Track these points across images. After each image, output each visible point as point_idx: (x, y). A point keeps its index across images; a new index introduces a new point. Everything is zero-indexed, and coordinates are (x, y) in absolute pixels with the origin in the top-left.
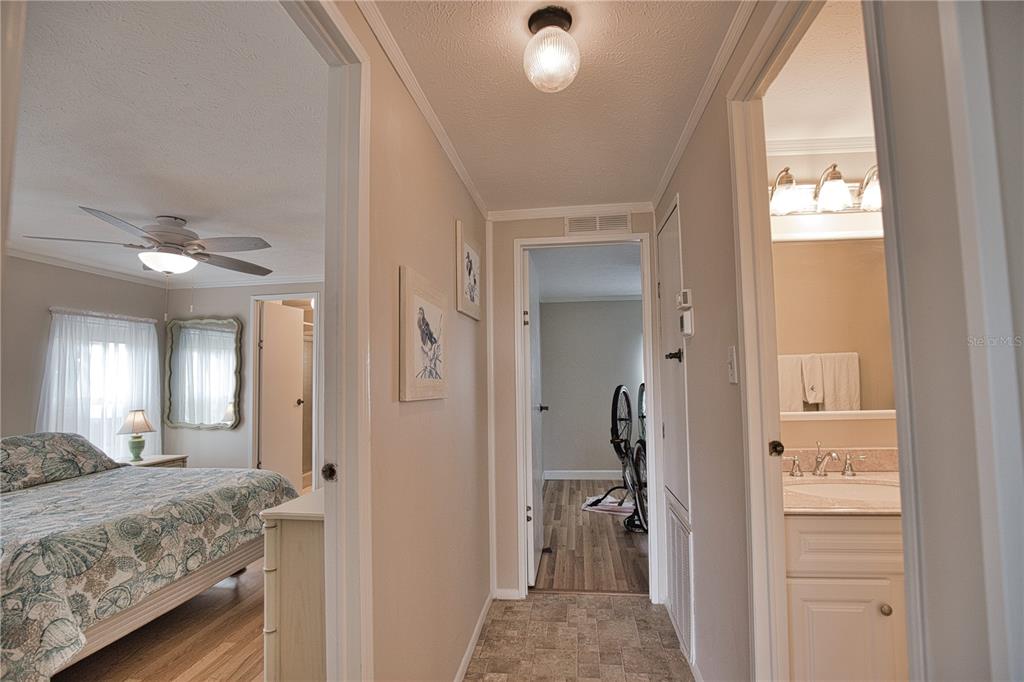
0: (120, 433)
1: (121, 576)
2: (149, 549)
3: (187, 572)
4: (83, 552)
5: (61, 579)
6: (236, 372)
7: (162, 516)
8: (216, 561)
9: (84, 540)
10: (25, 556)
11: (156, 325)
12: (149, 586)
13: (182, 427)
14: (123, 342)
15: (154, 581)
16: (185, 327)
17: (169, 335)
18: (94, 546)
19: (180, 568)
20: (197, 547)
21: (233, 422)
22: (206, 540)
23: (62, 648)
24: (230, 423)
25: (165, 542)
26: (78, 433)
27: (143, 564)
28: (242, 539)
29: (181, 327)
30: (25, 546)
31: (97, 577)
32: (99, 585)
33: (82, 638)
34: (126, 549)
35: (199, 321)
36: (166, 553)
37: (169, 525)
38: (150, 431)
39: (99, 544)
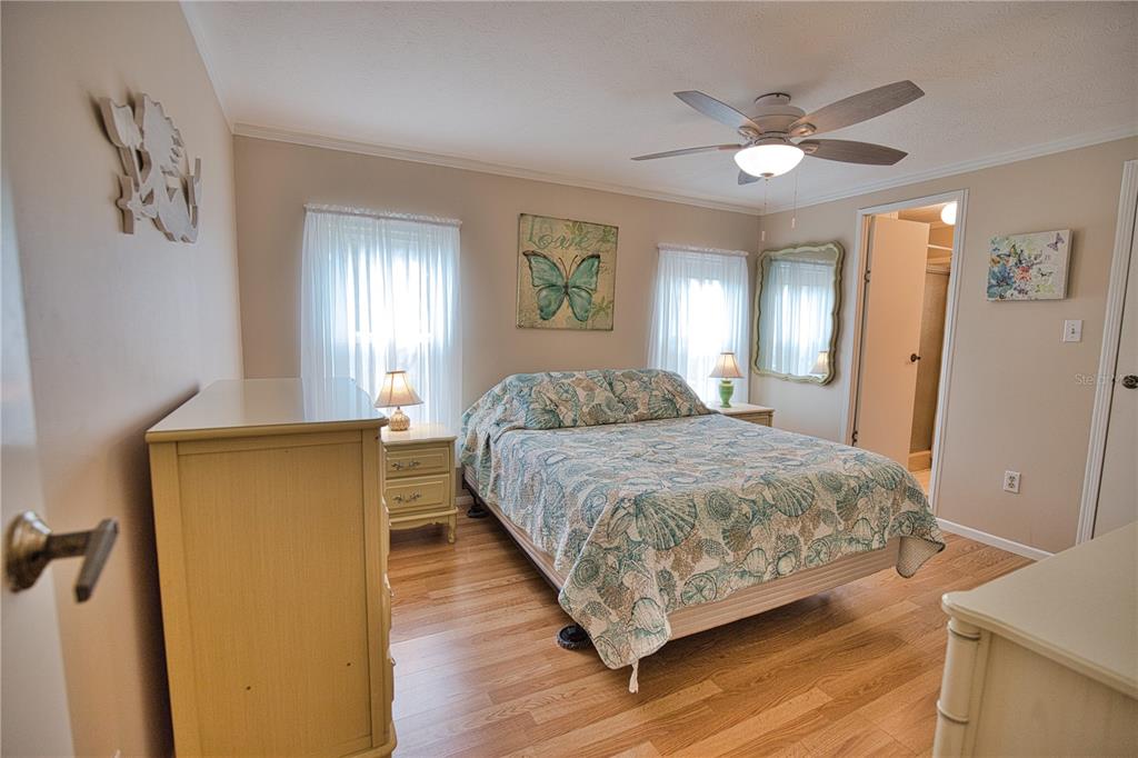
0: (711, 376)
1: (707, 563)
2: (737, 537)
3: (777, 575)
4: (672, 524)
5: (651, 551)
6: (833, 314)
7: (753, 497)
8: (811, 570)
9: (672, 509)
10: (622, 512)
11: (747, 257)
12: (736, 582)
13: (769, 376)
14: (717, 279)
15: (742, 577)
16: (776, 260)
17: (760, 270)
18: (683, 520)
19: (770, 568)
20: (789, 547)
21: (826, 376)
22: (801, 540)
23: (648, 633)
24: (822, 377)
25: (755, 531)
26: (679, 373)
27: (732, 554)
28: (847, 549)
29: (771, 260)
30: (623, 500)
31: (684, 556)
32: (685, 566)
33: (668, 627)
34: (714, 531)
35: (791, 250)
36: (755, 546)
37: (761, 513)
38: (739, 377)
39: (686, 518)
